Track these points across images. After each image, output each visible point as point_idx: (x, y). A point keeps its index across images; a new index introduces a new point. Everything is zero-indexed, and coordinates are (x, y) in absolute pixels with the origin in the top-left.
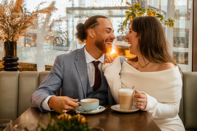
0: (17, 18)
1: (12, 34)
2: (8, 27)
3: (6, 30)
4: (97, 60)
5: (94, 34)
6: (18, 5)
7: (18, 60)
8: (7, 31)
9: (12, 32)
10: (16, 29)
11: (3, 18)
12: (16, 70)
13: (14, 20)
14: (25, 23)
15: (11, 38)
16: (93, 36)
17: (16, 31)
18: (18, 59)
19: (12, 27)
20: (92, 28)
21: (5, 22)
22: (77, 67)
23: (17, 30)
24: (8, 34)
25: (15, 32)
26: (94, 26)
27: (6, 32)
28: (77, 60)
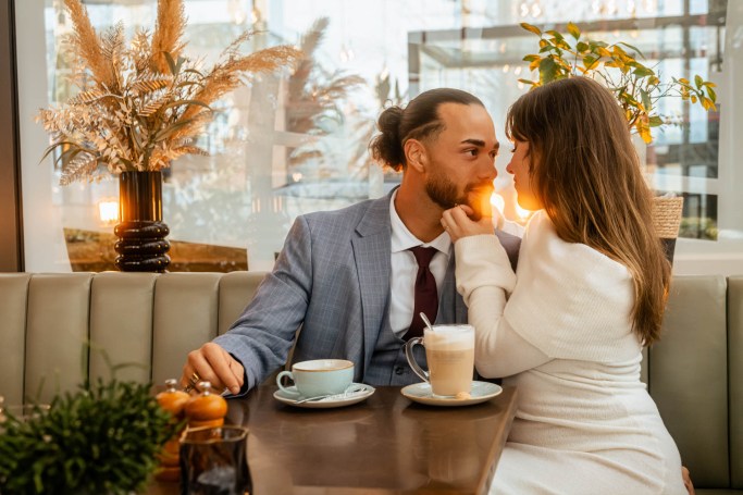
0: (156, 93)
1: (143, 145)
2: (129, 121)
3: (122, 131)
4: (426, 245)
5: (424, 158)
6: (160, 45)
7: (167, 233)
8: (126, 136)
9: (143, 140)
10: (157, 127)
11: (109, 94)
12: (160, 268)
13: (146, 98)
14: (187, 108)
15: (141, 158)
16: (421, 163)
17: (157, 135)
18: (165, 232)
19: (144, 121)
20: (419, 137)
21: (119, 108)
22: (357, 255)
23: (160, 133)
24: (131, 146)
25: (152, 138)
26: (426, 133)
27: (122, 141)
28: (361, 236)
